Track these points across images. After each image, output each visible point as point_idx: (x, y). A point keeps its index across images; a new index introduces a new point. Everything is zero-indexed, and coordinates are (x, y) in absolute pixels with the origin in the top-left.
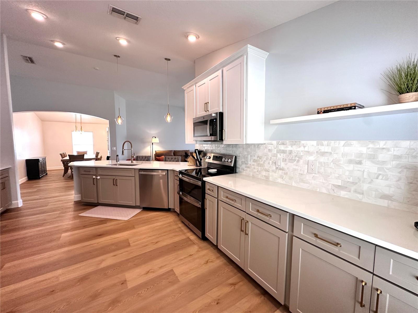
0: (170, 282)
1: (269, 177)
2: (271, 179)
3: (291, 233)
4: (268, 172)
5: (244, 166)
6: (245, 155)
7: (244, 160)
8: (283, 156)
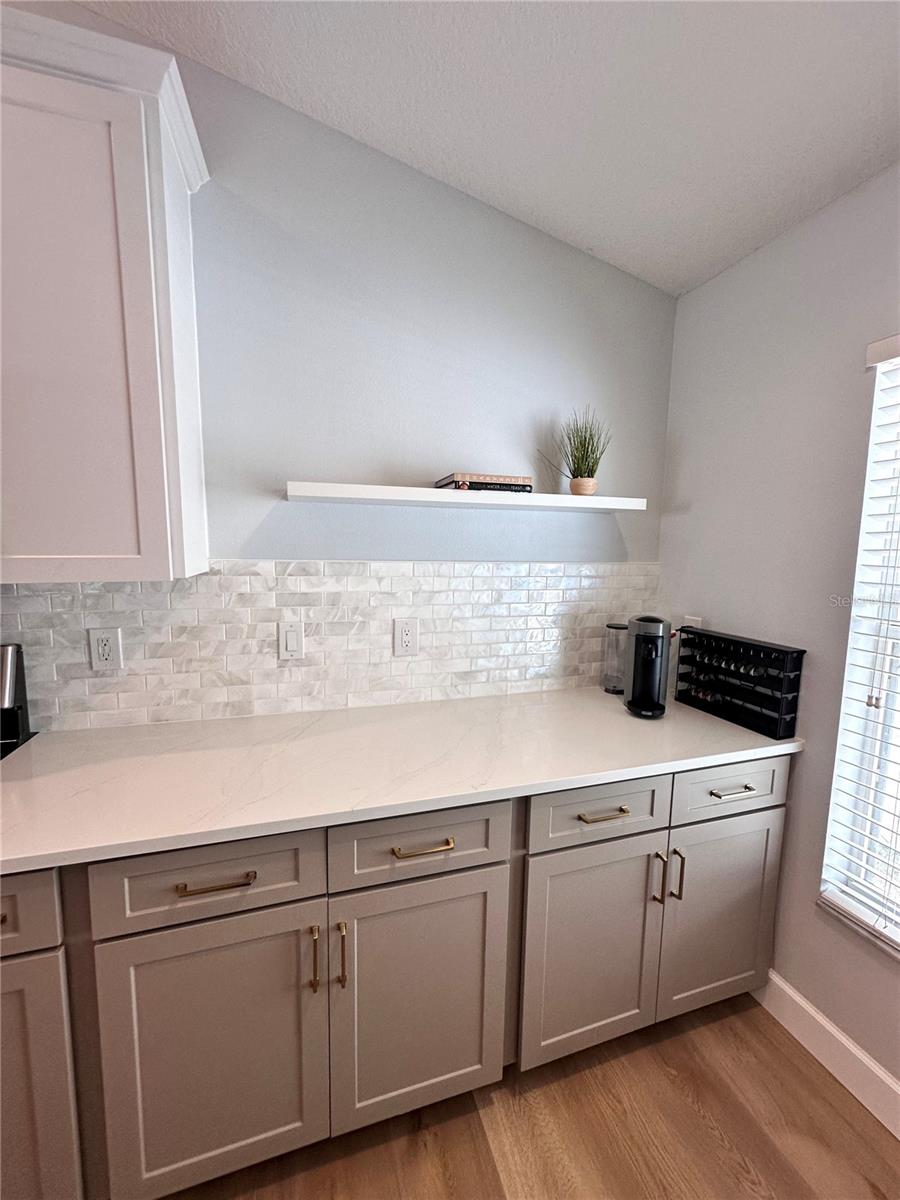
1: (249, 703)
2: (259, 708)
3: (522, 852)
4: (243, 683)
5: (81, 688)
6: (88, 631)
7: (85, 659)
8: (308, 616)
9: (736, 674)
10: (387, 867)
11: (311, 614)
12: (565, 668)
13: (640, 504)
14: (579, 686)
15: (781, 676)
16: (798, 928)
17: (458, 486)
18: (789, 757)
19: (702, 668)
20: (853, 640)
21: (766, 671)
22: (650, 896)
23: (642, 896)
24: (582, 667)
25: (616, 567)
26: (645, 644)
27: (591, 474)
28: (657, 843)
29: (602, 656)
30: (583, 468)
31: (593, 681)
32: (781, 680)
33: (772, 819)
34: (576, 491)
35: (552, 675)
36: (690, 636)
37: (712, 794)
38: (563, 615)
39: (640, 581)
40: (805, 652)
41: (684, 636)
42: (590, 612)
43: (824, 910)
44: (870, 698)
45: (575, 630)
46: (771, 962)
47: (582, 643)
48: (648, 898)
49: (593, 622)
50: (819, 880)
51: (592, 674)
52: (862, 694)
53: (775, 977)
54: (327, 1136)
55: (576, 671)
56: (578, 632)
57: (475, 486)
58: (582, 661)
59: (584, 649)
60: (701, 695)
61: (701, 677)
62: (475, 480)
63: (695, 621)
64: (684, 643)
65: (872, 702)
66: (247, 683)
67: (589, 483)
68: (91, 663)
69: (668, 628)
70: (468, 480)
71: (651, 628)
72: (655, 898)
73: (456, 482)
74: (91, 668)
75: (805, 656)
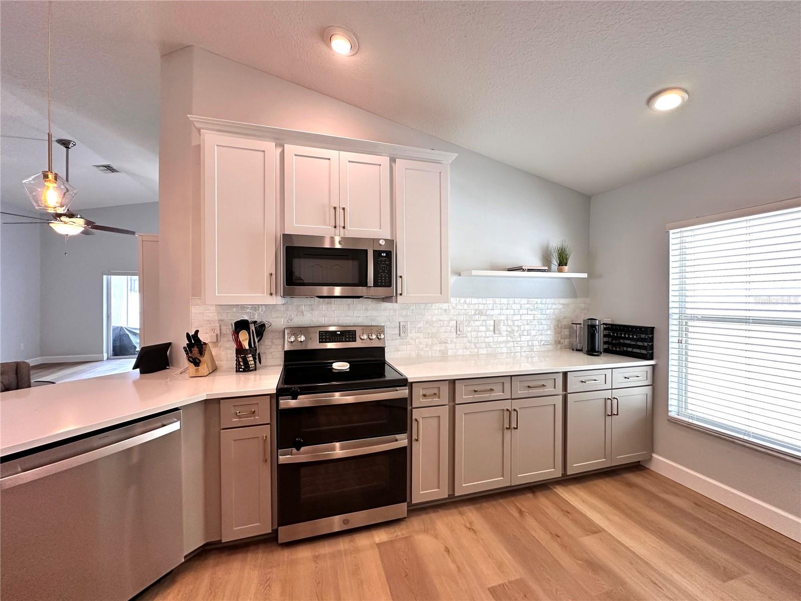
0: (525, 596)
1: (447, 351)
2: (450, 353)
3: (565, 393)
4: (445, 343)
5: (397, 342)
6: (400, 323)
7: (398, 332)
8: (466, 318)
9: (629, 339)
10: (527, 391)
11: (467, 318)
12: (555, 341)
13: (585, 275)
14: (561, 348)
15: (646, 337)
16: (662, 430)
17: (524, 270)
18: (652, 367)
19: (613, 338)
20: (671, 322)
21: (640, 336)
22: (607, 414)
23: (604, 414)
24: (562, 341)
25: (573, 300)
26: (591, 328)
27: (566, 265)
28: (608, 394)
29: (570, 336)
30: (563, 262)
31: (566, 348)
32: (647, 339)
33: (648, 390)
34: (560, 271)
35: (551, 344)
36: (608, 326)
37: (625, 378)
38: (554, 319)
39: (583, 306)
40: (654, 328)
41: (605, 326)
42: (564, 318)
43: (671, 422)
44: (679, 340)
45: (559, 327)
46: (652, 451)
47: (561, 331)
48: (606, 415)
49: (565, 322)
50: (668, 411)
51: (566, 344)
52: (676, 340)
53: (655, 455)
54: (510, 485)
55: (559, 343)
56: (560, 327)
57: (529, 270)
58: (561, 338)
59: (562, 333)
60: (614, 349)
61: (614, 342)
62: (529, 268)
63: (608, 321)
64: (605, 329)
65: (680, 342)
66: (446, 343)
67: (566, 268)
68: (400, 334)
69: (599, 321)
70: (527, 268)
71: (594, 322)
72: (608, 415)
73: (523, 269)
74: (400, 336)
75: (655, 329)
